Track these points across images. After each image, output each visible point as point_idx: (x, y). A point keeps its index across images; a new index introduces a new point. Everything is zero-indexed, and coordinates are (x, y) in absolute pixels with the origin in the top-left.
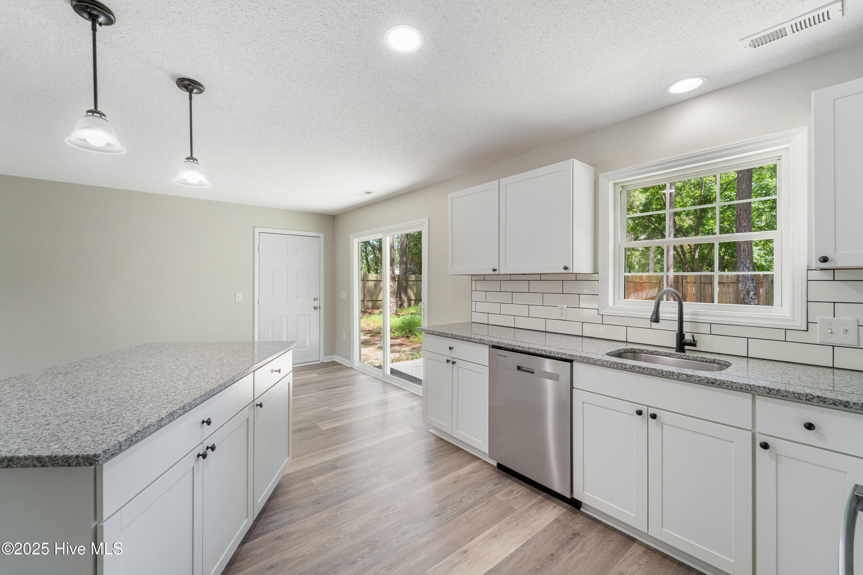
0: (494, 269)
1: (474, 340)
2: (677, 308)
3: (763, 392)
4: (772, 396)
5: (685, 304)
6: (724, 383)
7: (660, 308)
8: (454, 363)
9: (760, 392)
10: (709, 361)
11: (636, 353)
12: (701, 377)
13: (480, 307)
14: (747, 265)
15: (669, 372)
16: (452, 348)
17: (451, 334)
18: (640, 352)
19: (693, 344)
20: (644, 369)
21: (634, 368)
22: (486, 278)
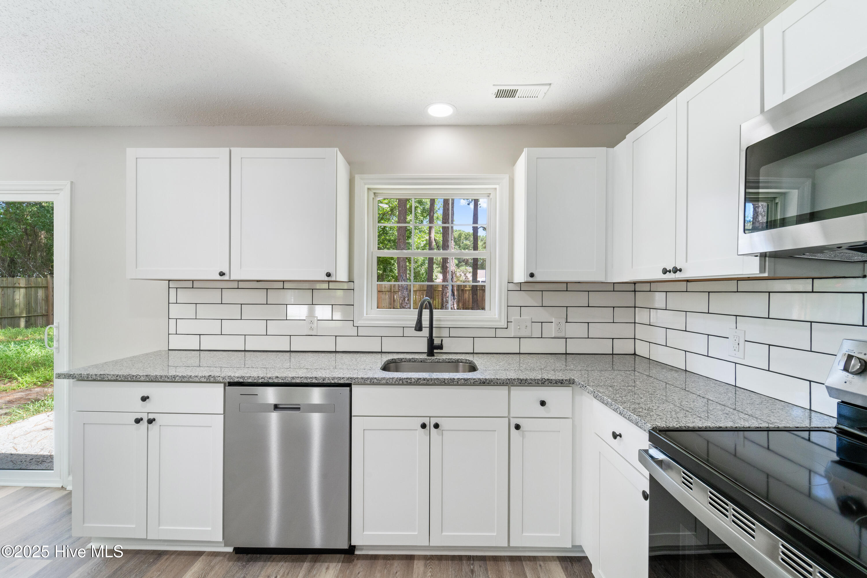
0: (222, 272)
1: (197, 379)
2: (428, 316)
3: (517, 383)
4: (523, 385)
5: (435, 311)
6: (492, 381)
7: (423, 316)
8: (151, 421)
9: (515, 383)
10: (454, 361)
11: (396, 362)
12: (475, 379)
13: (184, 326)
14: (404, 278)
15: (451, 379)
16: (148, 397)
17: (147, 376)
18: (399, 361)
19: (441, 347)
20: (428, 380)
21: (419, 381)
22: (196, 285)
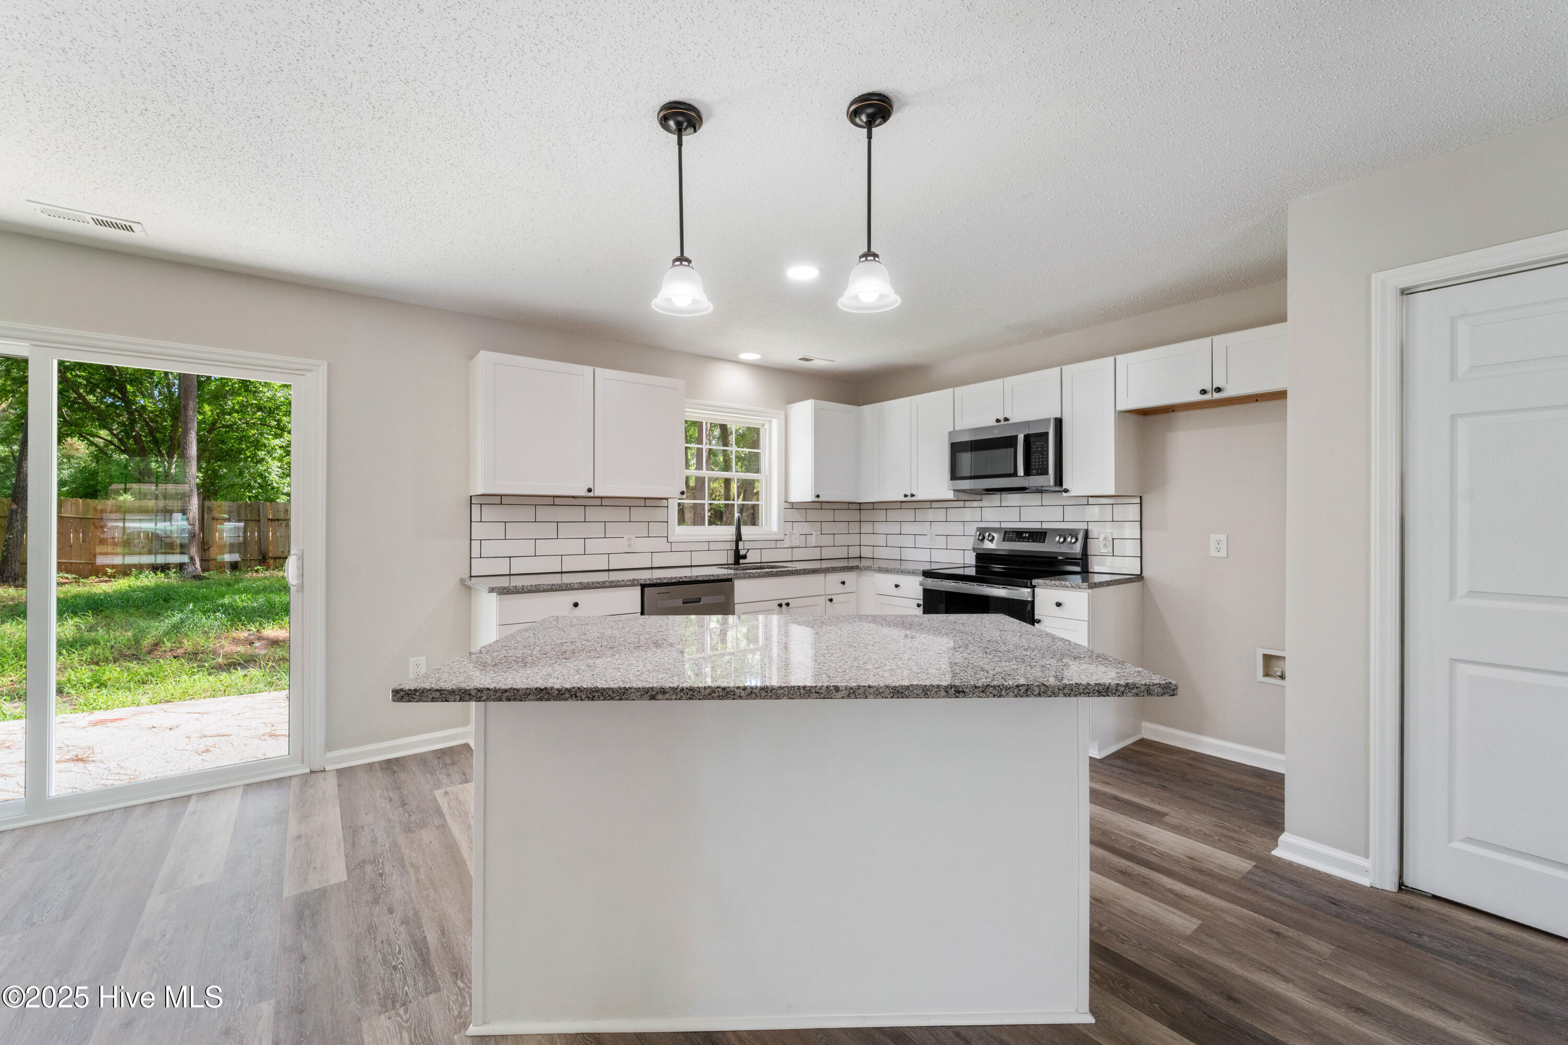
13: (489, 548)
17: (580, 583)
19: (745, 557)
22: (505, 500)
